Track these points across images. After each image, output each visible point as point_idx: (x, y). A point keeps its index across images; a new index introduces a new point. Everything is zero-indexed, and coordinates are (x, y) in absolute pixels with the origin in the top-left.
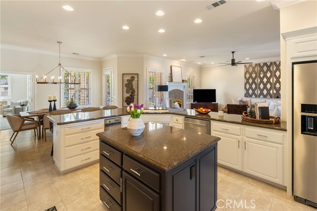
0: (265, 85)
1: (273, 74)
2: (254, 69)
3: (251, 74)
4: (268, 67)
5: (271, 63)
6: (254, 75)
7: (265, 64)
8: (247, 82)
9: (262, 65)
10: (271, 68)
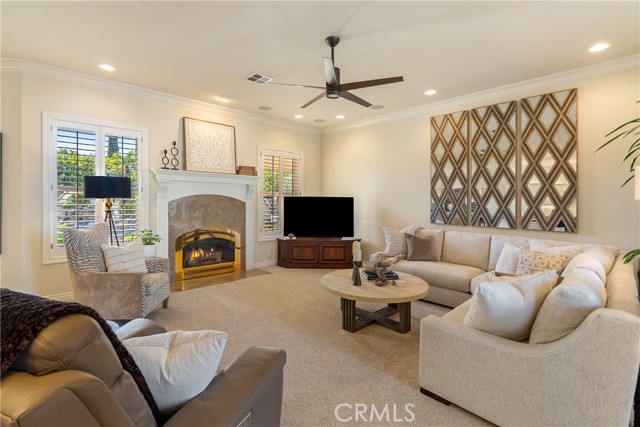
0: (492, 183)
1: (519, 142)
2: (458, 127)
3: (449, 147)
4: (503, 119)
5: (513, 104)
6: (457, 150)
7: (493, 110)
8: (439, 174)
9: (482, 113)
10: (512, 123)
